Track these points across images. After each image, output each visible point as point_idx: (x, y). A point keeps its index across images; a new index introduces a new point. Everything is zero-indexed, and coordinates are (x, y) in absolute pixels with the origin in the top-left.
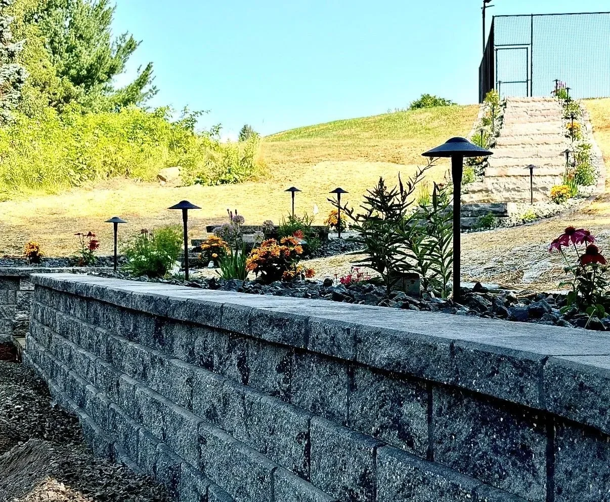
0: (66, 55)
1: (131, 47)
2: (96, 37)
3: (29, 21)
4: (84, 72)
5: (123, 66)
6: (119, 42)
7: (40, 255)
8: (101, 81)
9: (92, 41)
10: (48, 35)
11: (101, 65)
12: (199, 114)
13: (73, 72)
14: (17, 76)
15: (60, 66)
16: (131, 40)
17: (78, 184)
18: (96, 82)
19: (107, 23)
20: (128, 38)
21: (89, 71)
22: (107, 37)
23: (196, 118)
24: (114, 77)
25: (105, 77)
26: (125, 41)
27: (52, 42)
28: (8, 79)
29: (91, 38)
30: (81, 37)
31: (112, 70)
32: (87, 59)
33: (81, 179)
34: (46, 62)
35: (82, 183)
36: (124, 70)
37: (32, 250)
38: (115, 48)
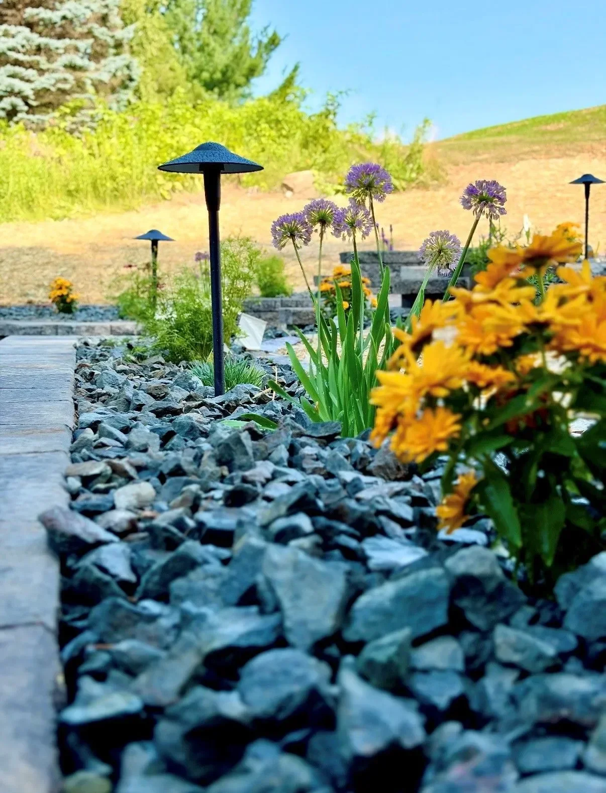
0: (197, 55)
1: (274, 43)
2: (233, 30)
3: (152, 12)
4: (218, 76)
5: (264, 68)
6: (260, 37)
7: (73, 301)
8: (238, 86)
9: (229, 37)
10: (177, 31)
11: (238, 65)
12: (344, 95)
13: (205, 75)
14: (126, 72)
15: (190, 69)
16: (275, 34)
17: (168, 197)
18: (232, 86)
19: (246, 14)
20: (270, 33)
21: (224, 73)
22: (246, 32)
23: (339, 100)
24: (254, 80)
25: (241, 80)
26: (267, 35)
27: (181, 39)
28: (114, 75)
29: (227, 32)
30: (215, 32)
31: (252, 72)
32: (221, 59)
33: (173, 189)
34: (173, 63)
35: (175, 196)
36: (266, 71)
37: (59, 293)
38: (255, 44)
